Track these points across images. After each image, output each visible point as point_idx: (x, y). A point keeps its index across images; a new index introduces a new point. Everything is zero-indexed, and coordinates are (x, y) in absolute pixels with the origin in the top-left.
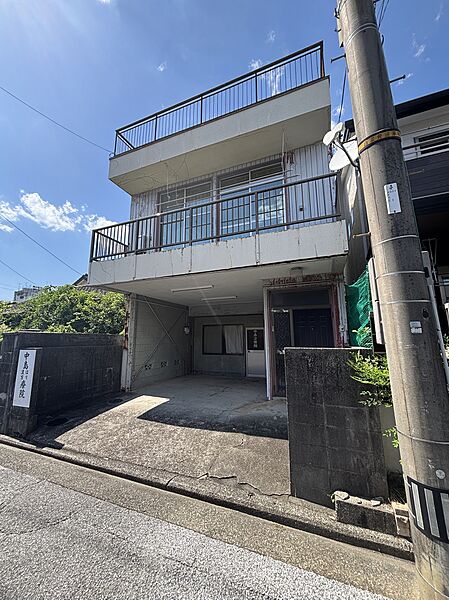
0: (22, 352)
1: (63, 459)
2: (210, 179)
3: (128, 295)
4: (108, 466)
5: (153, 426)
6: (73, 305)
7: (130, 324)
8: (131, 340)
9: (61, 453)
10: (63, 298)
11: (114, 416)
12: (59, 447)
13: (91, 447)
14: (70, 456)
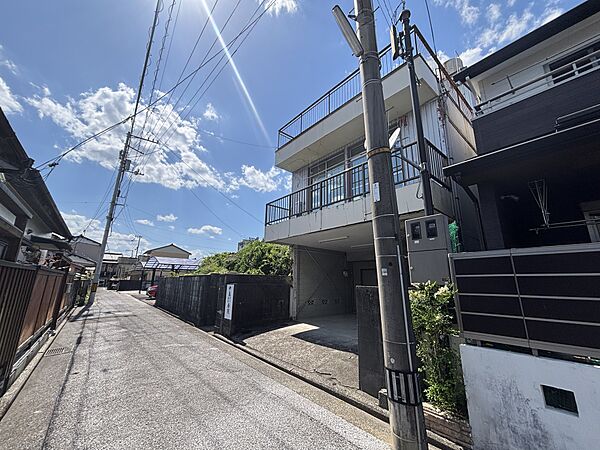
0: (228, 286)
1: (245, 351)
2: (343, 151)
3: (292, 246)
4: (264, 357)
5: (298, 341)
6: (263, 254)
7: (294, 268)
8: (295, 280)
9: (244, 348)
10: (257, 250)
11: (278, 333)
12: (244, 345)
13: (259, 348)
14: (248, 350)
